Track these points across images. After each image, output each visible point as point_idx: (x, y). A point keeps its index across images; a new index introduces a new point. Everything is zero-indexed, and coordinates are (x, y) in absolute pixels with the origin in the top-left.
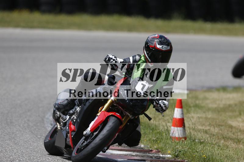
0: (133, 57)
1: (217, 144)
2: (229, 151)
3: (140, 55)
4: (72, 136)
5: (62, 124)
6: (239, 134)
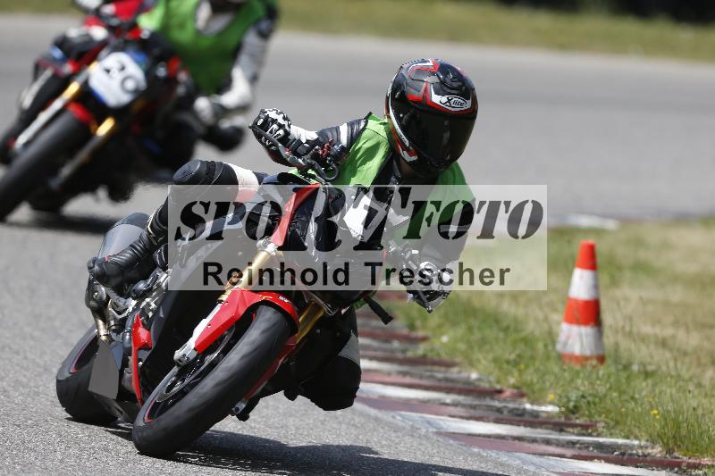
0: (351, 125)
1: (695, 381)
4: (141, 363)
5: (112, 323)
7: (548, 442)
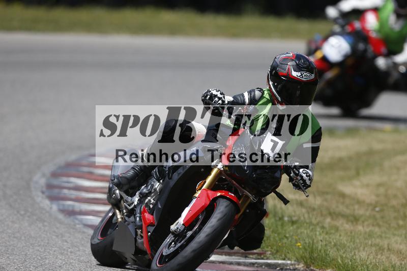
2: (340, 236)
3: (262, 90)
4: (150, 234)
6: (356, 207)
7: (239, 264)
